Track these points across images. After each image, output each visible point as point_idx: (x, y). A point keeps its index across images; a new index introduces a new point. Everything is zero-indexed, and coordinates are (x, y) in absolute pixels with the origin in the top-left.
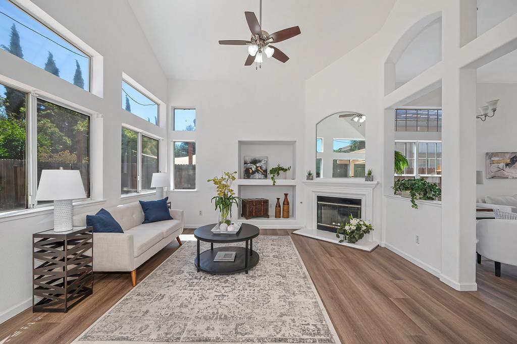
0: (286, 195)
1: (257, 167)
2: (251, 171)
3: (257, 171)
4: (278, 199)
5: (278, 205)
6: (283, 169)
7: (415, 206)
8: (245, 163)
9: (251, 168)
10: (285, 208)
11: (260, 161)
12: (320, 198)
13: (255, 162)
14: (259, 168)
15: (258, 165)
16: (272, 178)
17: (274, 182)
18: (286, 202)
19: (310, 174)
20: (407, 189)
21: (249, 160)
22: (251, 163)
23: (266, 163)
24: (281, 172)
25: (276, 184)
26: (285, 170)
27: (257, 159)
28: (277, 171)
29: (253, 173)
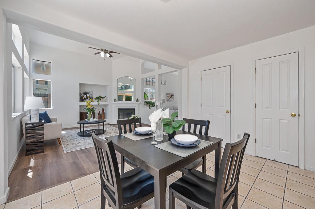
0: (103, 109)
1: (87, 96)
2: (84, 98)
3: (87, 98)
4: (99, 111)
5: (99, 114)
6: (102, 98)
7: (150, 108)
8: (80, 94)
9: (84, 97)
10: (103, 115)
11: (88, 93)
12: (119, 109)
13: (85, 93)
14: (88, 97)
15: (87, 95)
16: (98, 101)
17: (99, 103)
18: (103, 112)
19: (115, 100)
20: (148, 104)
21: (82, 93)
22: (83, 94)
23: (92, 94)
24: (101, 99)
25: (100, 104)
26: (103, 98)
27: (86, 92)
28: (99, 98)
29: (85, 99)
